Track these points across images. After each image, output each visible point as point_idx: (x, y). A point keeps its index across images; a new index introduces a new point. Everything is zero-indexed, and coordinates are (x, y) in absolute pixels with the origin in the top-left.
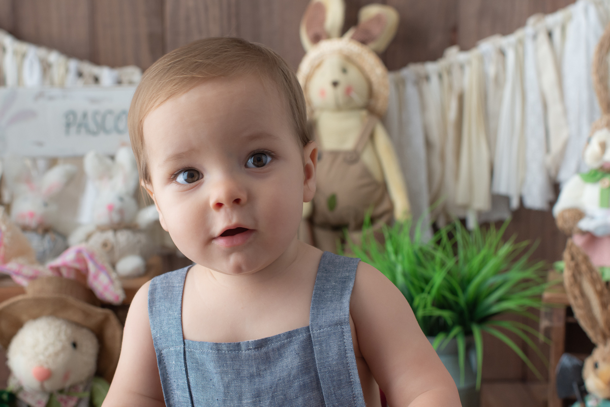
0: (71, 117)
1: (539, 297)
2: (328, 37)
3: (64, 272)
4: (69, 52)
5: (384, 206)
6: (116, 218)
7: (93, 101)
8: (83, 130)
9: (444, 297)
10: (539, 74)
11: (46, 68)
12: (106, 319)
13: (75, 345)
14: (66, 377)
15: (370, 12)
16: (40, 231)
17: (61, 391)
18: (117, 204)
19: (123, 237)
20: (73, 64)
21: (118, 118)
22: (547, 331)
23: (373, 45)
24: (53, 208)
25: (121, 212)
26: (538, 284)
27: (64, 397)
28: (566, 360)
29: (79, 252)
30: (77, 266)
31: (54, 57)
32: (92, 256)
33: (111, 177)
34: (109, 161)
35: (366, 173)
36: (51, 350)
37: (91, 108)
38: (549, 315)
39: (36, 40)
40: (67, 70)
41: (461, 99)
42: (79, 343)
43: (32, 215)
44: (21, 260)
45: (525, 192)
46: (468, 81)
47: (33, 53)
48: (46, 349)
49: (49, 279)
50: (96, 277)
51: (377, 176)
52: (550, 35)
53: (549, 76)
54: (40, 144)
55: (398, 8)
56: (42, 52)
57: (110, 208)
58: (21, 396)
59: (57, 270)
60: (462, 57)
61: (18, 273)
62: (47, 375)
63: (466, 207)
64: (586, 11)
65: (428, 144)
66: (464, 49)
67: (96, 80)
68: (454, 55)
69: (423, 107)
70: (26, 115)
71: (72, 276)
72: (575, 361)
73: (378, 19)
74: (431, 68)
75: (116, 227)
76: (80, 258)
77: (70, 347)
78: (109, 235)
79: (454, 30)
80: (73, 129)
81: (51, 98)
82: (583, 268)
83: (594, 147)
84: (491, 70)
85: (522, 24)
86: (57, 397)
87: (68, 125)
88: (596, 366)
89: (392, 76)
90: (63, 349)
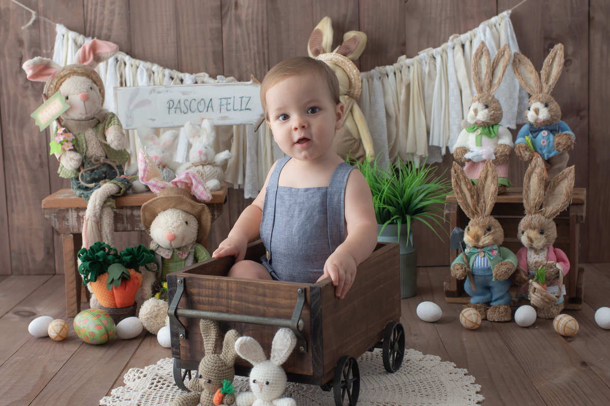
0: (171, 103)
1: (444, 199)
2: (324, 52)
3: (179, 185)
4: (164, 65)
5: (360, 153)
6: (203, 158)
7: (184, 93)
8: (178, 110)
9: (390, 199)
10: (456, 72)
11: (151, 74)
12: (203, 209)
13: (187, 223)
14: (183, 240)
15: (350, 35)
16: (160, 167)
17: (179, 249)
18: (204, 151)
19: (208, 169)
20: (167, 71)
21: (199, 103)
22: (447, 216)
23: (350, 56)
24: (167, 154)
25: (206, 155)
26: (446, 192)
27: (181, 252)
28: (456, 230)
29: (187, 174)
30: (186, 181)
31: (155, 67)
32: (194, 176)
33: (199, 136)
34: (198, 127)
35: (348, 133)
36: (175, 224)
37: (183, 98)
38: (449, 207)
39: (144, 58)
40: (164, 76)
41: (408, 87)
42: (188, 222)
43: (156, 157)
44: (156, 179)
45: (449, 145)
46: (412, 76)
47: (142, 64)
48: (173, 224)
49: (172, 189)
50: (196, 187)
51: (355, 135)
52: (463, 46)
53: (462, 72)
54: (153, 120)
55: (367, 33)
56: (148, 64)
57: (200, 152)
58: (157, 252)
59: (175, 183)
60: (408, 61)
61: (154, 186)
62: (173, 238)
63: (413, 154)
64: (484, 31)
65: (388, 115)
66: (408, 57)
67: (182, 81)
68: (403, 60)
69: (385, 93)
70: (145, 103)
71: (184, 187)
72: (461, 230)
73: (354, 39)
74: (389, 68)
75: (204, 164)
76: (188, 177)
77: (185, 224)
78: (200, 167)
79: (404, 44)
80: (172, 110)
81: (159, 92)
82: (461, 176)
83: (472, 112)
84: (426, 69)
85: (446, 41)
86: (177, 252)
87: (169, 108)
88: (469, 230)
89: (363, 74)
90: (181, 224)
